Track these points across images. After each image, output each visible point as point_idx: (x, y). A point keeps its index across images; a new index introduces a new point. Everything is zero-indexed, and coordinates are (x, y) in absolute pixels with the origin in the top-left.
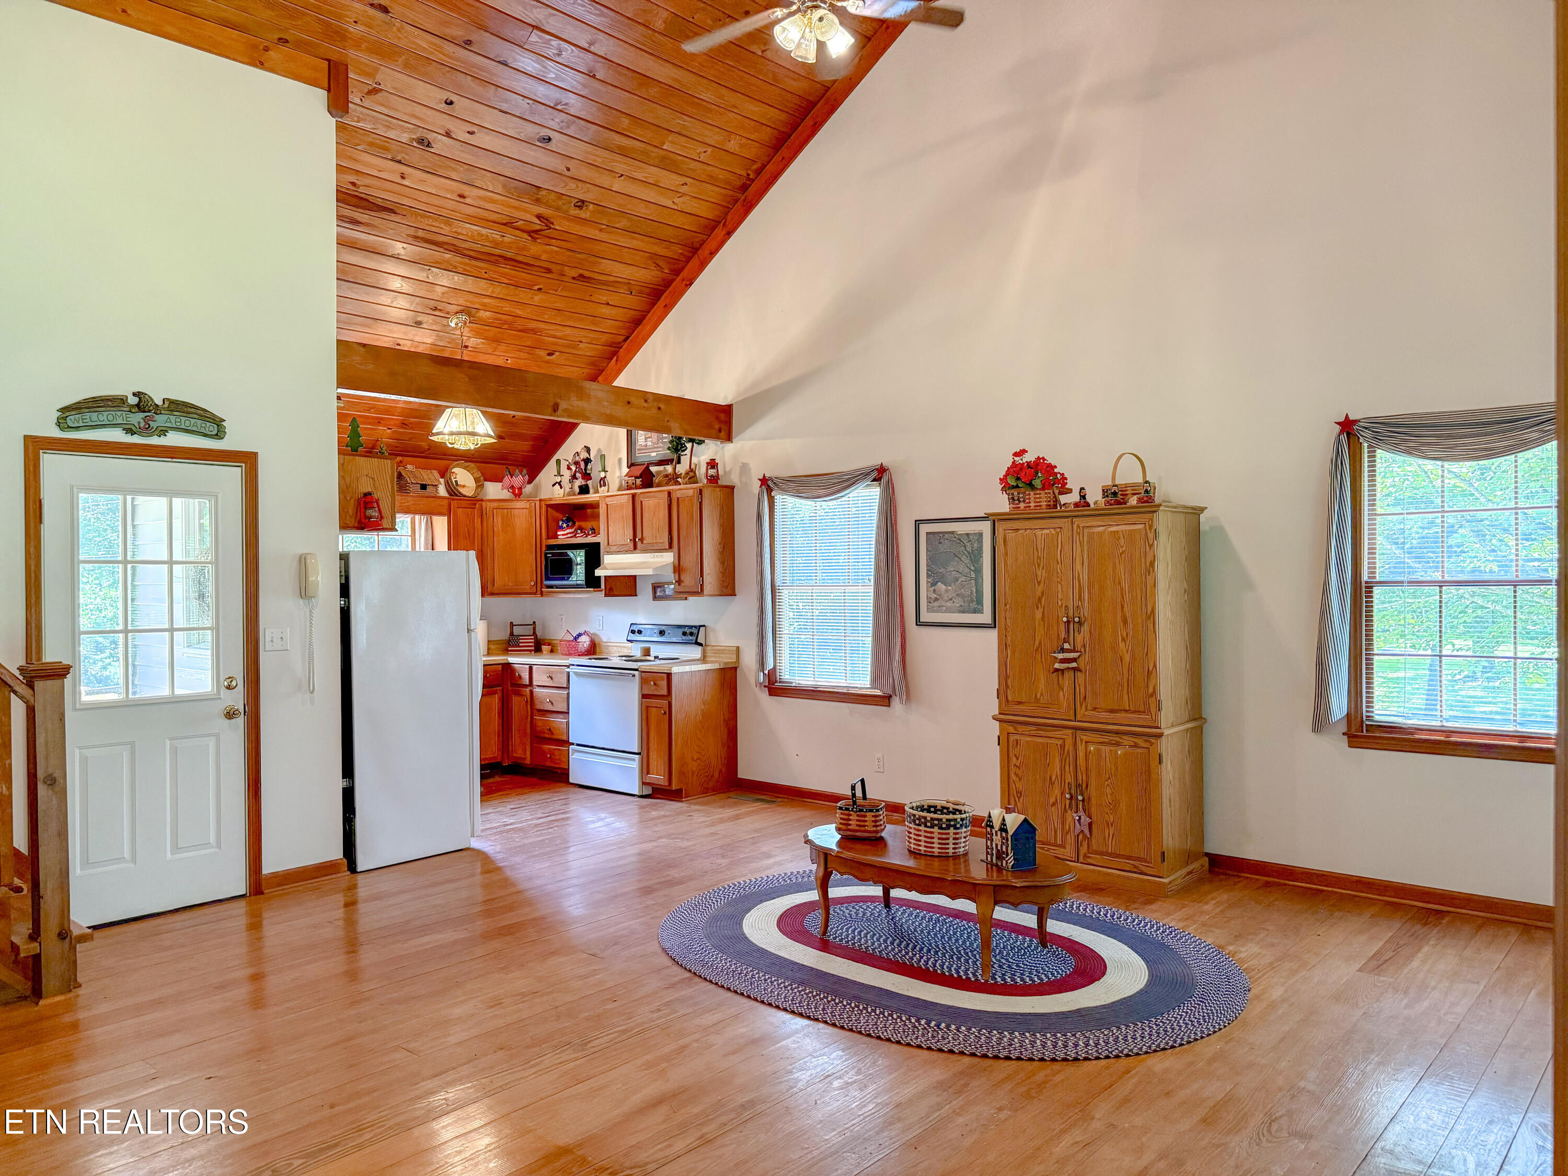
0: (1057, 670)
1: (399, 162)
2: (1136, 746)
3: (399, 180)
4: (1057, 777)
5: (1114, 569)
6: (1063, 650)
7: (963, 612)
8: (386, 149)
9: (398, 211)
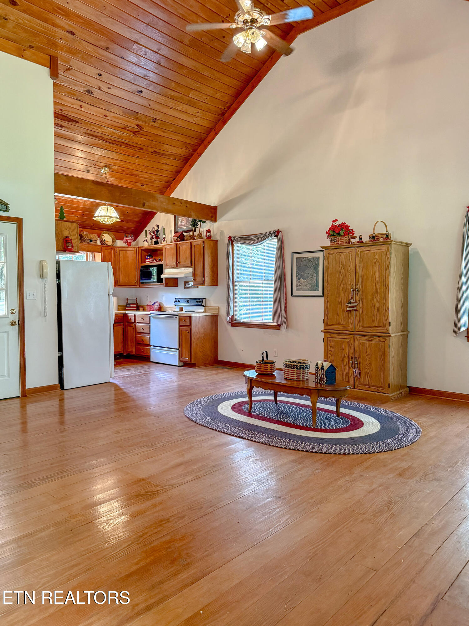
0: (348, 311)
1: (80, 100)
2: (379, 341)
3: (80, 108)
4: (347, 354)
5: (373, 269)
6: (351, 303)
7: (311, 290)
8: (74, 95)
9: (80, 122)
